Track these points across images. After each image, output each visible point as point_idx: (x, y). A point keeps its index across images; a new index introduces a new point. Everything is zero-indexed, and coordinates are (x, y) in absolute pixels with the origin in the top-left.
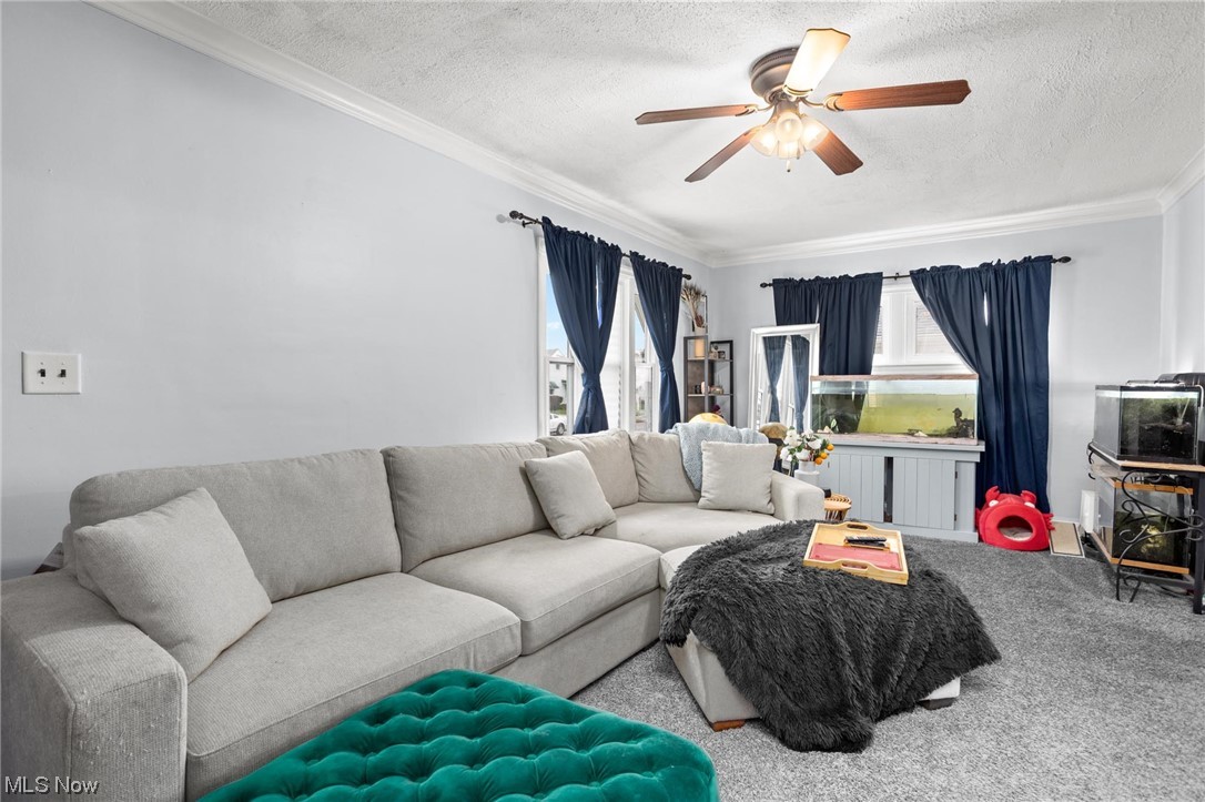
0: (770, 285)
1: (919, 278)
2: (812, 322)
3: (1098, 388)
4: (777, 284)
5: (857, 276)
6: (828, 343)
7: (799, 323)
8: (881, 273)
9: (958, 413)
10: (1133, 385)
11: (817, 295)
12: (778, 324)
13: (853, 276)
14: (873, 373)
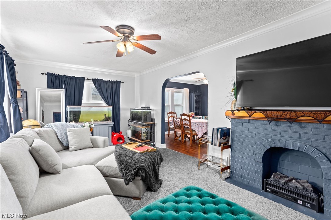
0: (45, 74)
1: (94, 81)
2: (62, 88)
3: (131, 109)
4: (48, 74)
5: (77, 77)
6: (67, 95)
7: (56, 89)
8: (84, 78)
9: (105, 115)
10: (136, 109)
11: (64, 80)
12: (48, 88)
13: (76, 77)
14: (82, 105)
